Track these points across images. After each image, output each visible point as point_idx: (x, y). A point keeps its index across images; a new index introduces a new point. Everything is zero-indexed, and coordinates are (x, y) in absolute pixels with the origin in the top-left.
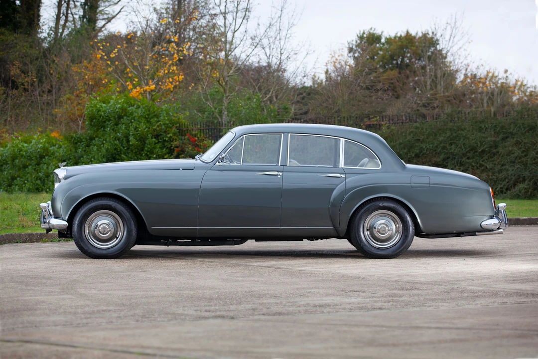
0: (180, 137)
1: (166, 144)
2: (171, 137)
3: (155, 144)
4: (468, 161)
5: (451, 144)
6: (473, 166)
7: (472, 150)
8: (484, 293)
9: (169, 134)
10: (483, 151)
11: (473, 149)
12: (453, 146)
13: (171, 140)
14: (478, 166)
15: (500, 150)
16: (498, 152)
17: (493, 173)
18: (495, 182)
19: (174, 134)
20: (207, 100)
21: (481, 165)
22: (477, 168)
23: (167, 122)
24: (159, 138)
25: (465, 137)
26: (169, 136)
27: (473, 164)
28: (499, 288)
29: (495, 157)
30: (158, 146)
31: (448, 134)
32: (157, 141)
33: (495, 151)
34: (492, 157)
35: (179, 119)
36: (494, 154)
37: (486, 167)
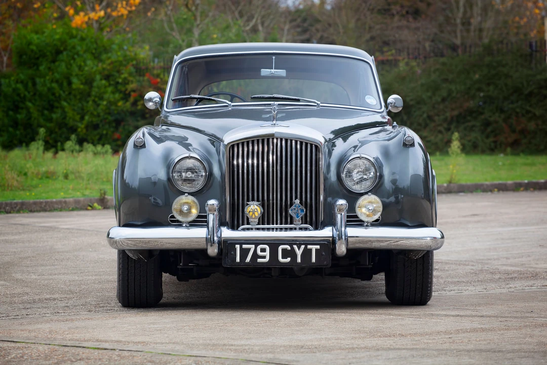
0: (138, 78)
1: (120, 87)
2: (125, 78)
3: (106, 87)
4: (511, 106)
5: (489, 84)
6: (517, 113)
7: (515, 92)
8: (520, 274)
9: (122, 74)
10: (531, 94)
11: (517, 90)
12: (491, 88)
13: (126, 82)
14: (524, 112)
17: (544, 122)
19: (130, 74)
20: (172, 29)
21: (528, 112)
22: (523, 115)
23: (121, 59)
24: (111, 78)
25: (507, 76)
26: (123, 76)
27: (518, 110)
28: (541, 268)
30: (110, 89)
31: (485, 71)
32: (107, 84)
34: (541, 101)
35: (136, 54)
37: (535, 115)
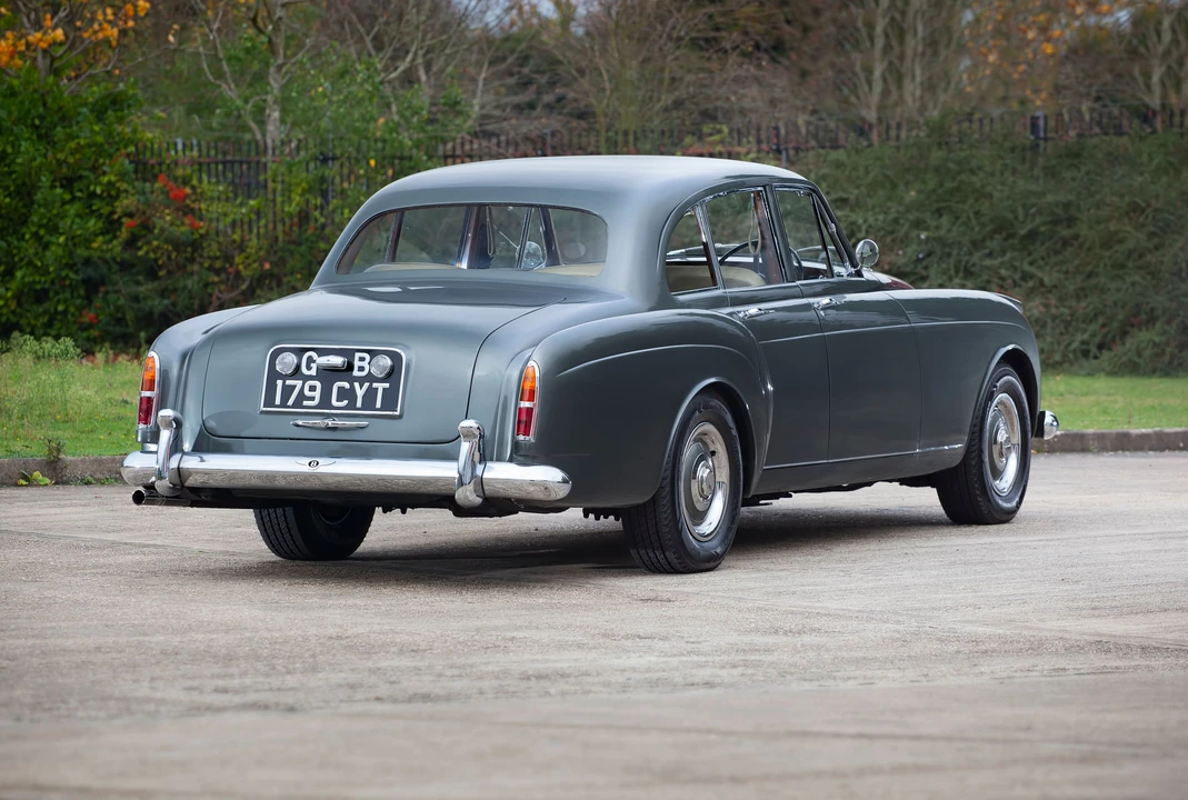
0: (140, 184)
1: (97, 204)
2: (111, 184)
3: (64, 203)
4: (988, 262)
5: (939, 213)
6: (1002, 278)
7: (998, 230)
8: (1005, 643)
9: (104, 173)
10: (1032, 236)
11: (1003, 227)
12: (945, 220)
14: (1017, 276)
15: (1083, 229)
16: (1076, 237)
17: (1061, 299)
18: (1068, 324)
19: (122, 176)
20: (219, 75)
21: (1026, 277)
23: (100, 139)
24: (76, 185)
25: (981, 194)
26: (105, 179)
27: (1003, 272)
28: (1049, 630)
29: (1069, 252)
30: (72, 210)
31: (932, 183)
32: (67, 197)
33: (1065, 232)
34: (1057, 253)
35: (135, 132)
36: (1066, 243)
37: (1042, 283)
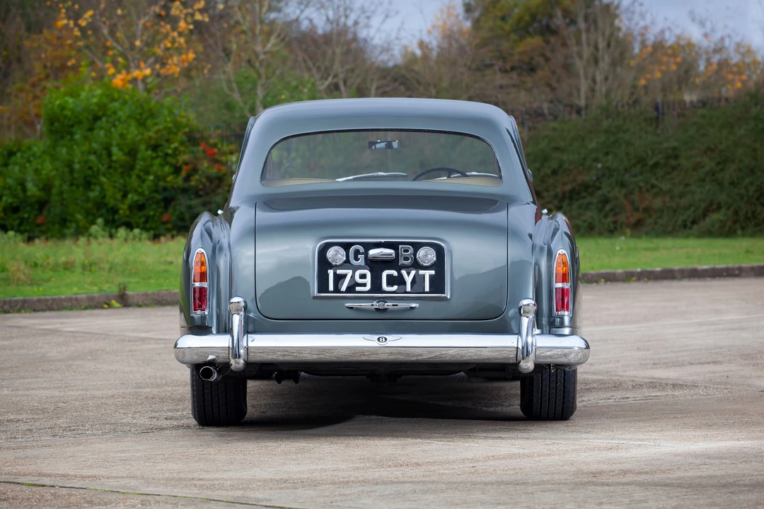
0: (191, 148)
1: (170, 159)
2: (176, 149)
3: (153, 158)
4: (634, 179)
5: (607, 154)
6: (641, 188)
7: (638, 162)
9: (173, 143)
10: (656, 165)
11: (641, 161)
12: (610, 158)
13: (176, 152)
14: (649, 186)
15: (683, 161)
16: (679, 165)
17: (672, 198)
18: (675, 211)
19: (182, 143)
20: (231, 89)
21: (653, 186)
22: (647, 191)
23: (170, 125)
24: (159, 149)
25: (629, 143)
26: (173, 146)
27: (641, 184)
29: (675, 173)
30: (157, 161)
31: (603, 138)
32: (154, 155)
33: (673, 162)
34: (669, 173)
35: (188, 120)
36: (674, 168)
37: (661, 190)
